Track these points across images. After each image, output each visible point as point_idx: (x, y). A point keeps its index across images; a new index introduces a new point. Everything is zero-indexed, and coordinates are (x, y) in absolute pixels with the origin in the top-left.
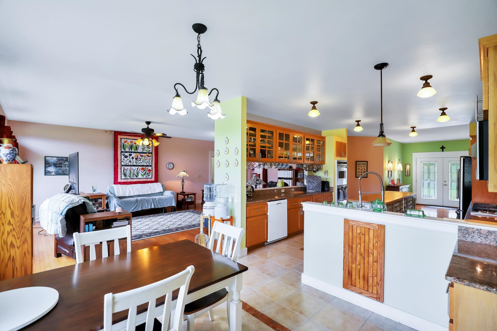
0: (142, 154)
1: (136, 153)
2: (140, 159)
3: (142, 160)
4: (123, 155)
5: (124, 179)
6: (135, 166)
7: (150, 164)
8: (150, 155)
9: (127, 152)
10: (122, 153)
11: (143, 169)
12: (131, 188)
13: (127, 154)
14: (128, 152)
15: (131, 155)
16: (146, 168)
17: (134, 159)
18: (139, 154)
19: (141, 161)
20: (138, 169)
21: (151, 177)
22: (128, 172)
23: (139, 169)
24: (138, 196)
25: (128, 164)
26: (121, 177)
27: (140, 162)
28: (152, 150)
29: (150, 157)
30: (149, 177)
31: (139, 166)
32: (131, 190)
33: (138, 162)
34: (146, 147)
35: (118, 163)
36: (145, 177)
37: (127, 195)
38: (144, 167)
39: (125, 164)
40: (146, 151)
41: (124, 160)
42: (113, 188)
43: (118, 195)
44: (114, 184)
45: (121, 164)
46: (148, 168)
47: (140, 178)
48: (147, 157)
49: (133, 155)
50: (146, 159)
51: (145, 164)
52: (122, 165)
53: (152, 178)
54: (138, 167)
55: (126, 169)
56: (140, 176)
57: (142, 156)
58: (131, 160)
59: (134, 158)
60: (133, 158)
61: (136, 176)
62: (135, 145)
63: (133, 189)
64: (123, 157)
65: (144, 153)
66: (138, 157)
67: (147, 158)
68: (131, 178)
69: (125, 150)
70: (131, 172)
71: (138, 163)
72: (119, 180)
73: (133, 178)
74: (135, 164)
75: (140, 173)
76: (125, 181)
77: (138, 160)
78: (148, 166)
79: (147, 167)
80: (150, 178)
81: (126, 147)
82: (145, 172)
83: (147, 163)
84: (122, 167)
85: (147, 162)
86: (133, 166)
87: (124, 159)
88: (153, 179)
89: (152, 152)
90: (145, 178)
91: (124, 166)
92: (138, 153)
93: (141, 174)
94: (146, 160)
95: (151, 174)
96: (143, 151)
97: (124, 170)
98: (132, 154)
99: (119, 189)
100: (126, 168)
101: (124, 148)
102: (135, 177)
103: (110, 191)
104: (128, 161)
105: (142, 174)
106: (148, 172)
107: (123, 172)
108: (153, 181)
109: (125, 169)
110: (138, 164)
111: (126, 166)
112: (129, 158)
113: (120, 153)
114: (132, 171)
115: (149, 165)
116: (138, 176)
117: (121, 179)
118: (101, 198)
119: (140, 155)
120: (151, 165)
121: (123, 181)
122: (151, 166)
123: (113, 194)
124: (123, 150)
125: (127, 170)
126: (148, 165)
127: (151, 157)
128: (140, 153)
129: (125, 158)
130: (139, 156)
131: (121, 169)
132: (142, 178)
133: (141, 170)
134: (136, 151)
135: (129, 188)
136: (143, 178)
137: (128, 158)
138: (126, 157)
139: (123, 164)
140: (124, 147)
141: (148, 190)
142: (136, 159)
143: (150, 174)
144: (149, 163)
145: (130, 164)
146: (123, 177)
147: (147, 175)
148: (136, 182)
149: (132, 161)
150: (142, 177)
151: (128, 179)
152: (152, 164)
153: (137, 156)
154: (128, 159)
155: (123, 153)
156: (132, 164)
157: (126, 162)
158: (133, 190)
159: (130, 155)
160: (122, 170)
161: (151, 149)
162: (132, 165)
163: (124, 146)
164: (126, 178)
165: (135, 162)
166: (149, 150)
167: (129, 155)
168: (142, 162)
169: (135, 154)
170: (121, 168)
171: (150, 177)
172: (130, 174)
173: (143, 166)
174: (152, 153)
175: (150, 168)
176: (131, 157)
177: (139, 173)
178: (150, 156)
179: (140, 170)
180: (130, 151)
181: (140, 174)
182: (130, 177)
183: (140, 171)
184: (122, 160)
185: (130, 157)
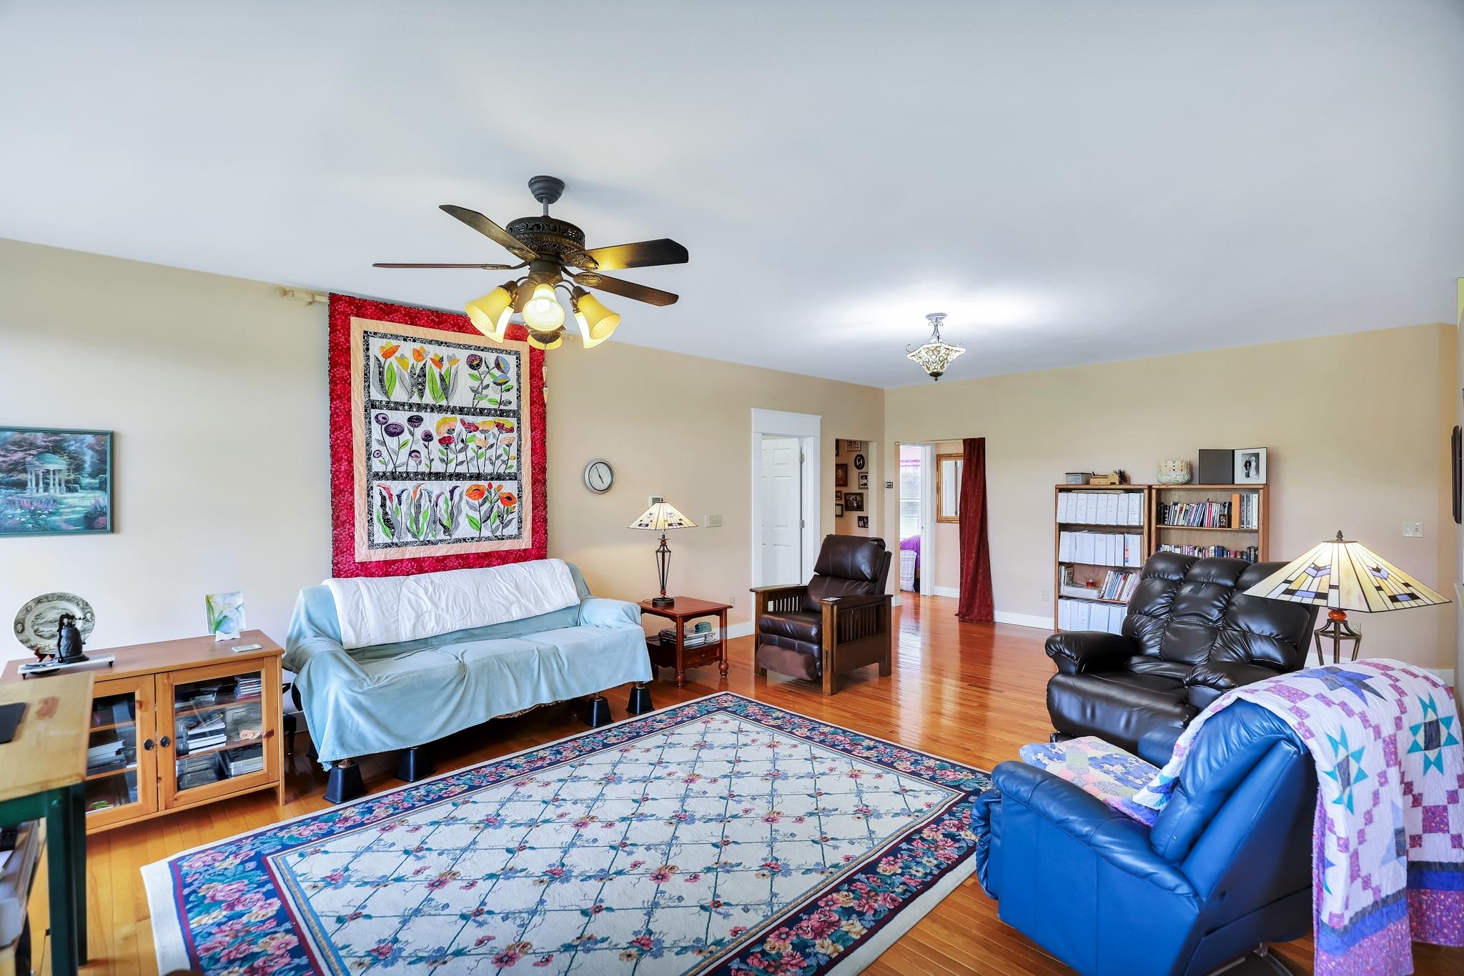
0: (470, 419)
1: (440, 409)
2: (462, 441)
3: (472, 445)
4: (378, 421)
5: (387, 546)
6: (438, 476)
7: (511, 467)
8: (511, 422)
9: (397, 406)
10: (374, 412)
11: (478, 492)
12: (421, 592)
13: (400, 417)
14: (403, 404)
15: (420, 419)
16: (490, 486)
17: (435, 445)
18: (459, 417)
19: (470, 453)
20: (452, 492)
21: (515, 532)
22: (404, 507)
23: (457, 492)
24: (460, 635)
25: (402, 469)
26: (370, 534)
27: (461, 457)
28: (519, 397)
29: (510, 435)
30: (507, 532)
31: (459, 476)
32: (426, 604)
33: (451, 456)
34: (492, 385)
35: (350, 461)
36: (486, 533)
37: (405, 634)
38: (484, 484)
39: (390, 468)
40: (490, 401)
41: (383, 449)
42: (326, 599)
43: (358, 636)
44: (337, 574)
45: (369, 468)
46: (500, 488)
47: (464, 540)
48: (496, 430)
49: (431, 422)
50: (491, 441)
51: (489, 469)
52: (377, 474)
53: (518, 536)
54: (454, 483)
55: (395, 492)
56: (464, 529)
57: (471, 428)
58: (419, 446)
59: (436, 438)
60: (428, 437)
61: (446, 530)
62: (436, 371)
63: (436, 598)
64: (377, 430)
65: (481, 412)
66: (450, 431)
67: (494, 436)
68: (421, 539)
69: (386, 393)
70: (418, 506)
71: (453, 464)
72: (362, 553)
73: (430, 538)
74: (438, 467)
75: (463, 514)
76: (393, 554)
77: (452, 446)
78: (499, 477)
79: (495, 484)
80: (510, 537)
81: (392, 380)
82: (487, 505)
83: (498, 462)
84: (375, 483)
85: (498, 457)
86: (430, 479)
87: (384, 443)
88: (526, 542)
89: (519, 406)
90: (488, 539)
91: (384, 476)
92: (453, 411)
93: (471, 520)
94: (492, 446)
95: (515, 515)
96: (476, 402)
97: (384, 498)
98: (422, 414)
99: (361, 607)
100: (396, 487)
101: (383, 386)
102: (441, 536)
103: (310, 620)
104: (406, 451)
105: (476, 515)
106: (502, 506)
107: (381, 511)
108: (525, 551)
109: (391, 496)
110: (451, 469)
111: (394, 476)
112: (409, 437)
113: (362, 410)
114: (423, 502)
115: (507, 471)
116: (456, 528)
117: (372, 545)
118: (257, 675)
119: (463, 422)
120: (514, 470)
121: (379, 555)
122: (514, 477)
123: (330, 632)
124: (376, 395)
125: (399, 496)
126: (501, 471)
127: (515, 434)
128: (461, 410)
129: (387, 438)
130: (459, 427)
131: (369, 495)
132: (472, 538)
133: (470, 500)
134: (444, 403)
135: (413, 598)
136: (480, 539)
137: (406, 436)
138: (394, 431)
139: (377, 466)
140: (381, 381)
141: (506, 599)
142: (446, 442)
143: (510, 517)
144: (503, 462)
145: (412, 467)
146: (381, 536)
147: (498, 522)
148: (445, 558)
149: (424, 452)
150: (476, 534)
151: (406, 544)
152: (519, 468)
153: (446, 430)
154: (405, 444)
155: (378, 411)
156: (423, 468)
157: (394, 457)
158: (437, 607)
159: (415, 421)
160: (377, 501)
161: (512, 395)
162: (423, 474)
163: (381, 373)
164: (395, 540)
165: (442, 460)
166: (506, 396)
167: (410, 420)
168: (472, 459)
169: (437, 417)
170: (370, 489)
171: (512, 530)
172: (417, 521)
173: (478, 477)
174: (516, 414)
175: (509, 487)
176: (419, 432)
177: (460, 511)
178: (511, 430)
179: (465, 498)
180: (416, 399)
181: (463, 521)
182: (414, 536)
183: (463, 504)
184: (375, 446)
185: (412, 434)
